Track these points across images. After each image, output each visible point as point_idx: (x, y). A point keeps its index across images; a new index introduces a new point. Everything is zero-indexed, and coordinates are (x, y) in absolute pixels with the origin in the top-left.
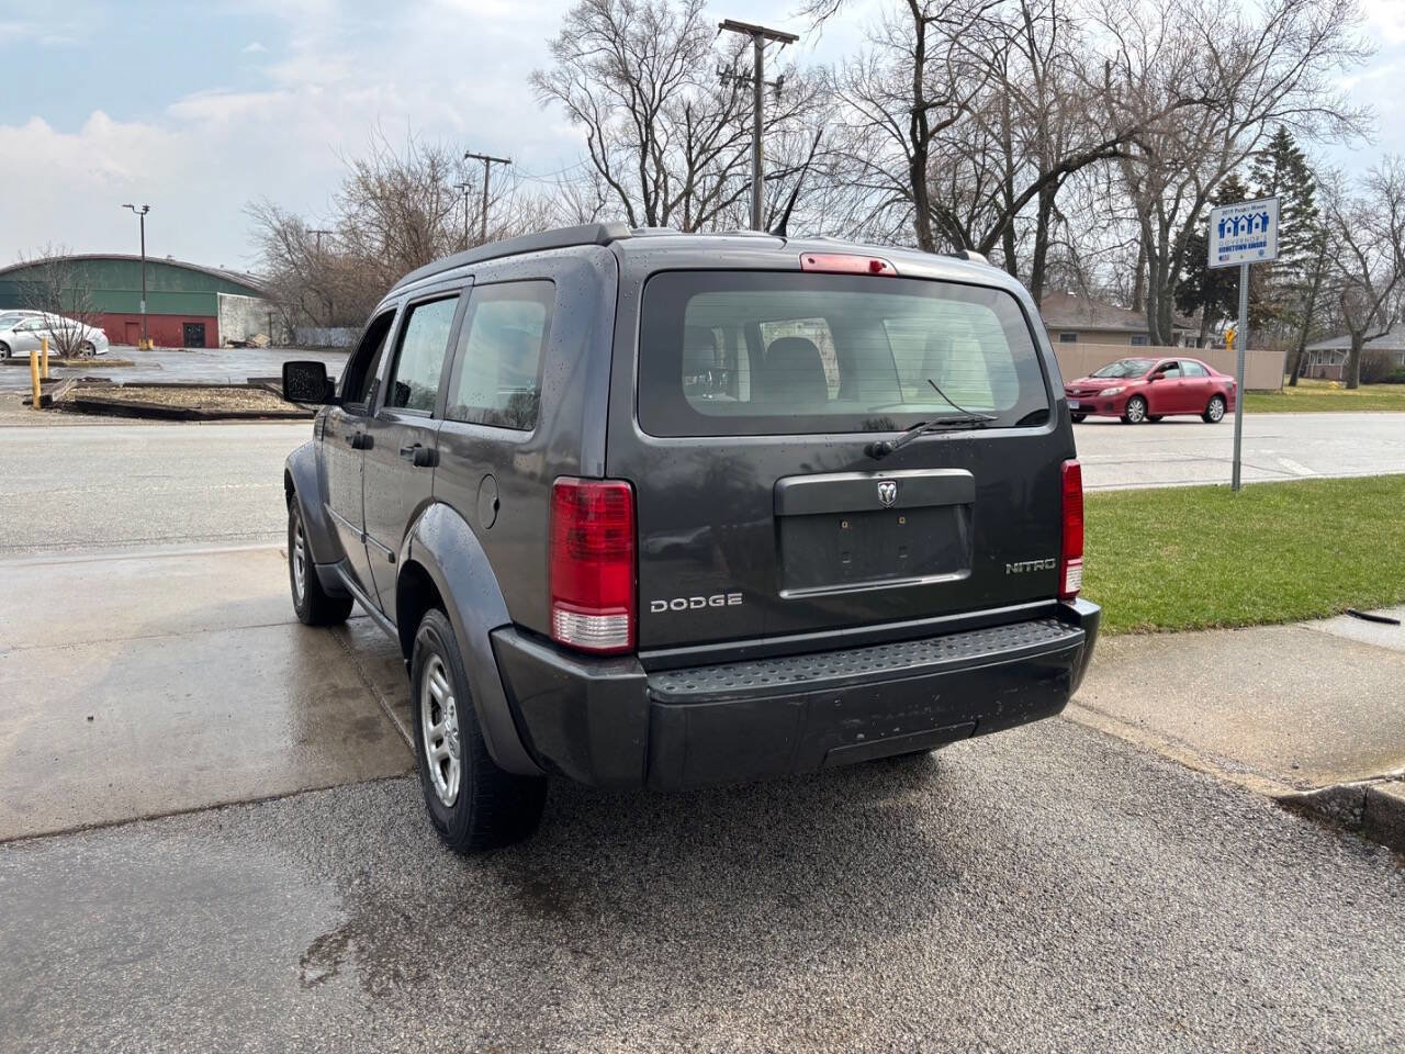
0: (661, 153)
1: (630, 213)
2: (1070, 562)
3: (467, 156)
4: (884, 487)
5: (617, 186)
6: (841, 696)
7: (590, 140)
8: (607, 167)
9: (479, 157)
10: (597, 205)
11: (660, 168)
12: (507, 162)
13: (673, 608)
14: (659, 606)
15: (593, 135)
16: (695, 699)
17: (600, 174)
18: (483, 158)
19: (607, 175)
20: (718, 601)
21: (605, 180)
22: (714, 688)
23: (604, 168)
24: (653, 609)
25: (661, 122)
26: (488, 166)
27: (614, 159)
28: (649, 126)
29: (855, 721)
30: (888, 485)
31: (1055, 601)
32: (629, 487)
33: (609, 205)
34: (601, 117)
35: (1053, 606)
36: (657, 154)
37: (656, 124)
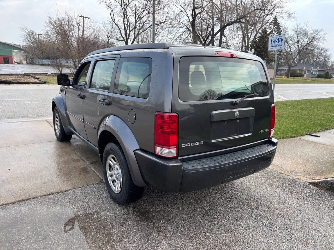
0: (128, 18)
1: (121, 32)
2: (272, 129)
3: (78, 16)
4: (236, 113)
5: (117, 25)
6: (228, 167)
7: (110, 13)
8: (115, 20)
9: (81, 17)
10: (112, 30)
11: (128, 21)
12: (89, 18)
13: (187, 146)
14: (183, 146)
15: (111, 12)
16: (195, 170)
17: (113, 22)
18: (82, 17)
19: (115, 22)
20: (197, 144)
21: (114, 24)
22: (199, 167)
23: (114, 21)
24: (182, 146)
25: (129, 11)
26: (84, 19)
28: (125, 10)
29: (230, 173)
30: (237, 112)
31: (268, 139)
32: (177, 115)
33: (115, 30)
34: (113, 8)
35: (268, 140)
36: (127, 18)
37: (127, 10)
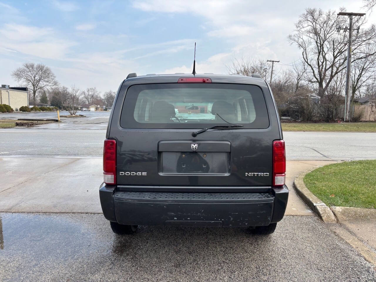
0: (325, 54)
1: (314, 72)
2: (277, 175)
3: (267, 61)
4: (193, 145)
5: (310, 65)
6: (166, 205)
7: (303, 53)
8: (307, 60)
9: (271, 61)
10: (304, 71)
11: (324, 57)
12: (278, 62)
13: (126, 174)
14: (122, 173)
15: (304, 52)
17: (305, 62)
18: (272, 61)
19: (307, 62)
20: (139, 173)
21: (307, 64)
23: (306, 61)
24: (120, 174)
25: (327, 46)
26: (273, 63)
27: (309, 57)
28: (322, 46)
29: (172, 213)
30: (194, 145)
31: (270, 187)
33: (307, 71)
34: (306, 46)
36: (324, 55)
37: (324, 46)
